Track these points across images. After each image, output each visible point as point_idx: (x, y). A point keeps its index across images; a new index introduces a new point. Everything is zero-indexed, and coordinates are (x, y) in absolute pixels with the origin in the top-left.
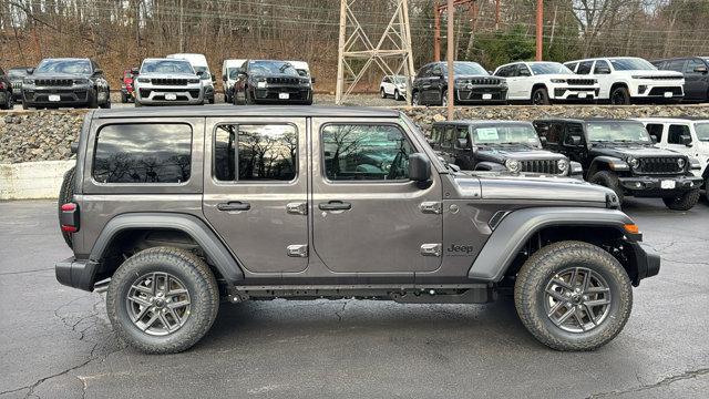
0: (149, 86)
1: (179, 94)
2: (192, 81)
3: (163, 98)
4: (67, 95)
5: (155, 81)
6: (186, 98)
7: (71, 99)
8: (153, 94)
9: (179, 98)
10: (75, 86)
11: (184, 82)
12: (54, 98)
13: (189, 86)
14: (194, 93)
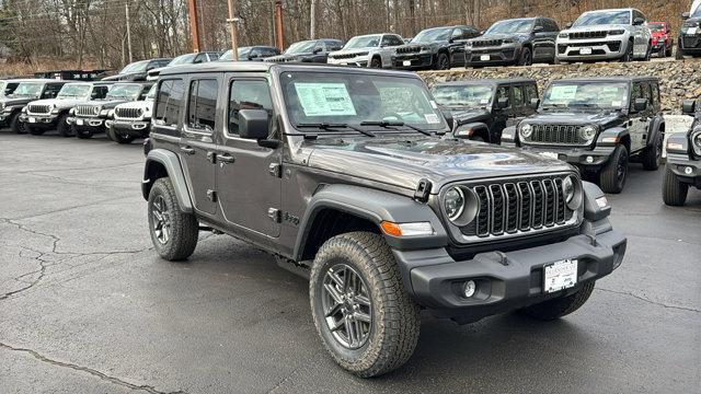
0: (567, 41)
1: (595, 48)
2: (612, 33)
3: (577, 53)
4: (495, 54)
5: (572, 36)
6: (603, 52)
7: (499, 58)
8: (569, 49)
9: (594, 52)
10: (504, 45)
11: (603, 34)
12: (485, 58)
13: (609, 38)
14: (614, 46)
